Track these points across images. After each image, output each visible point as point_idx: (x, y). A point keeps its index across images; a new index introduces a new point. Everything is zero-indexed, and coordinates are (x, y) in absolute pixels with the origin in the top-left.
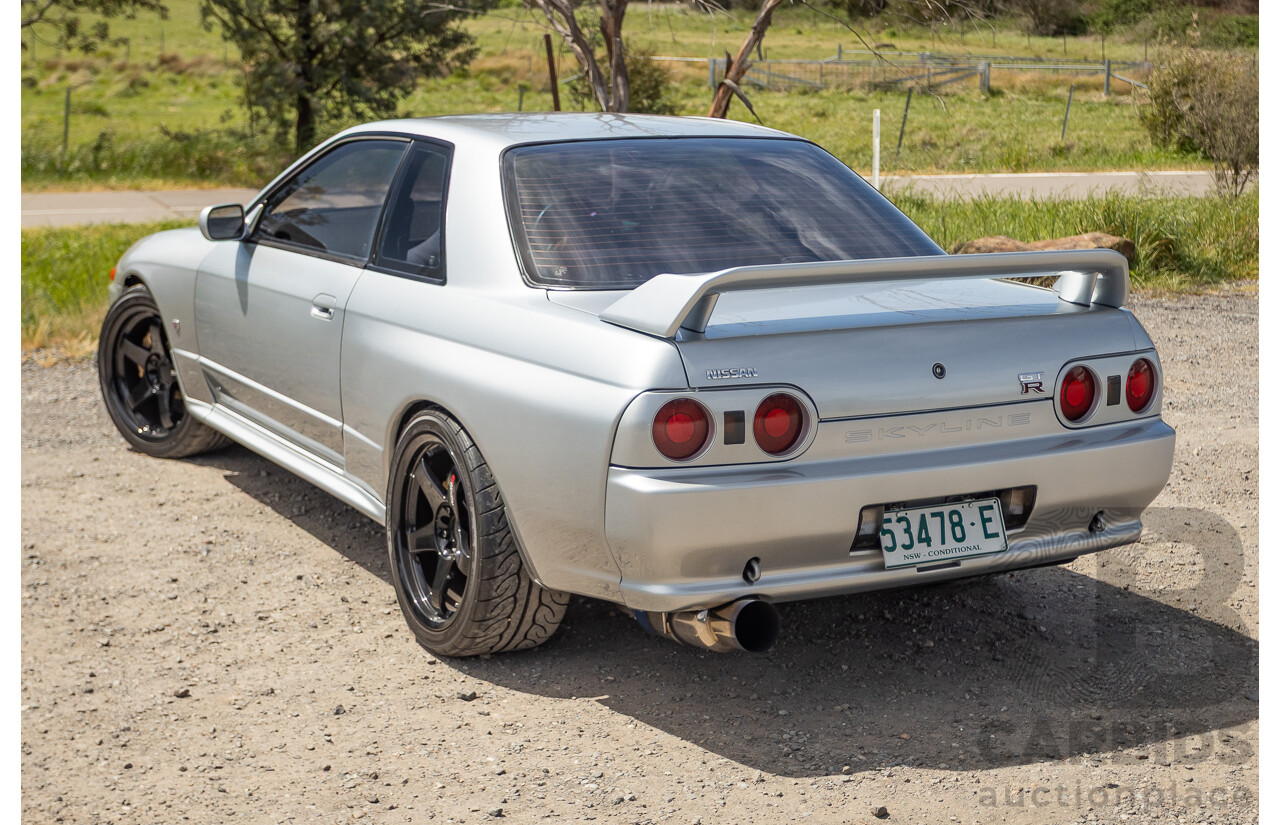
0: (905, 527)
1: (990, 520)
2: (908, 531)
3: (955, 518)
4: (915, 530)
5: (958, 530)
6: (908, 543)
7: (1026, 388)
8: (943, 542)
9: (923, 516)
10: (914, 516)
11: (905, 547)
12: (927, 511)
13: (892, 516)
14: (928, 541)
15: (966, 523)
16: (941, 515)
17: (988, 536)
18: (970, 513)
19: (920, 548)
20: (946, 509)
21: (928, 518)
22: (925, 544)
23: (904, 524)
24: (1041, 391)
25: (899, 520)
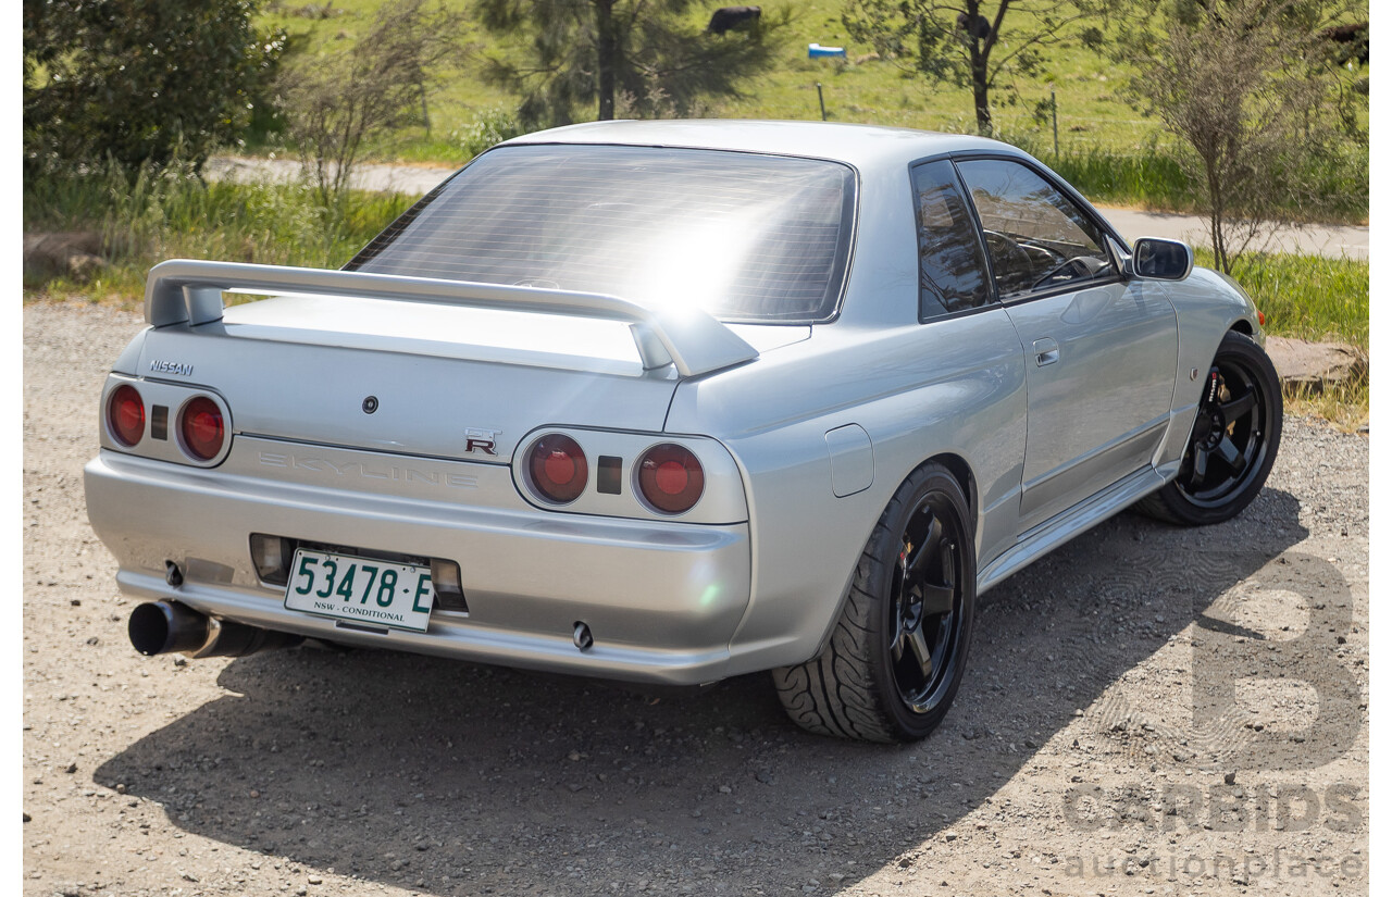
0: (330, 573)
1: (426, 592)
2: (330, 578)
3: (389, 579)
4: (338, 580)
5: (386, 592)
6: (325, 590)
7: (470, 445)
8: (363, 601)
9: (353, 567)
10: (344, 564)
11: (320, 594)
12: (360, 563)
13: (322, 558)
14: (348, 595)
15: (398, 588)
16: (374, 571)
17: (416, 608)
18: (408, 577)
19: (336, 600)
20: (382, 567)
21: (358, 572)
22: (344, 597)
23: (329, 570)
24: (490, 453)
25: (325, 565)
